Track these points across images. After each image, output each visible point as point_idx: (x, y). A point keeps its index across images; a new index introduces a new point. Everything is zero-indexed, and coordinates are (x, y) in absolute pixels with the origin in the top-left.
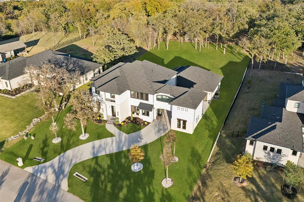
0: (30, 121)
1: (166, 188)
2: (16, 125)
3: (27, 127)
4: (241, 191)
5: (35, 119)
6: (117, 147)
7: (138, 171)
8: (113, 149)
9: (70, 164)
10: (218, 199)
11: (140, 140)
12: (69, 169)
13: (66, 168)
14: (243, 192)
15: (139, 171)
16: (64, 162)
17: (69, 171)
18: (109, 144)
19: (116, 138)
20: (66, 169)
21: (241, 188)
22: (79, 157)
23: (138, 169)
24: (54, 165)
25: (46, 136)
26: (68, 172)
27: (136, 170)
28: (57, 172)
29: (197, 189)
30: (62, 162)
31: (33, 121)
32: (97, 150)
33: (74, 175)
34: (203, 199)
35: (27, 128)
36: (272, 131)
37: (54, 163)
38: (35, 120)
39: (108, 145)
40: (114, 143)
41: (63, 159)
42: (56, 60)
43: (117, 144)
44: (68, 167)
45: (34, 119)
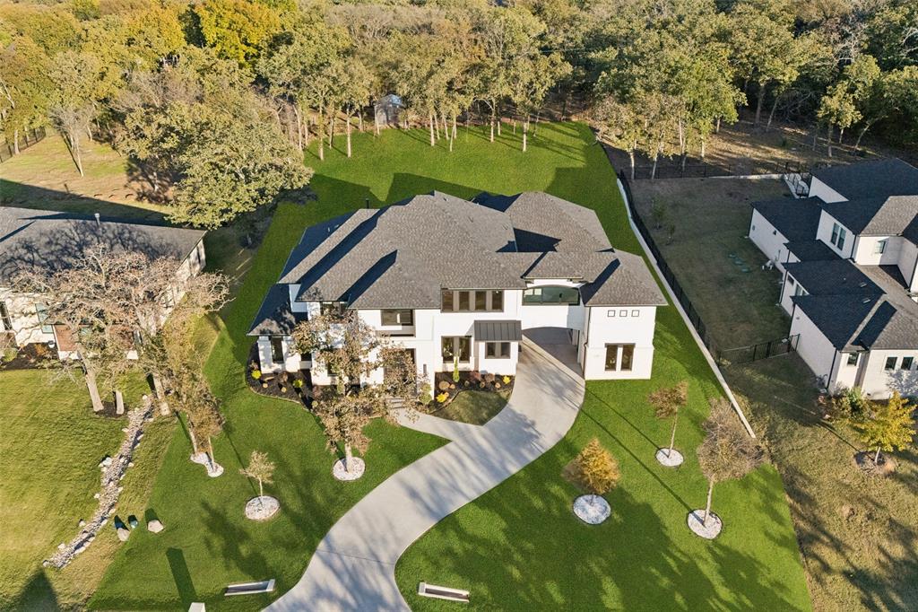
0: (94, 476)
1: (713, 537)
2: (43, 502)
3: (97, 496)
4: (893, 484)
5: (108, 462)
6: (485, 470)
7: (604, 518)
8: (477, 477)
9: (382, 568)
10: (859, 521)
11: (531, 430)
12: (389, 581)
13: (377, 582)
14: (900, 485)
15: (607, 518)
16: (354, 567)
17: (397, 587)
18: (452, 467)
19: (456, 444)
20: (379, 587)
21: (889, 475)
22: (390, 537)
23: (603, 513)
24: (327, 586)
25: (205, 505)
26: (395, 592)
27: (597, 518)
28: (359, 605)
29: (792, 514)
30: (347, 570)
31: (104, 470)
32: (432, 499)
33: (422, 593)
34: (826, 533)
35: (98, 501)
36: (893, 318)
37: (321, 583)
38: (109, 466)
39: (451, 471)
40: (468, 462)
41: (341, 559)
42: (48, 240)
43: (478, 462)
44: (381, 579)
45: (104, 463)
